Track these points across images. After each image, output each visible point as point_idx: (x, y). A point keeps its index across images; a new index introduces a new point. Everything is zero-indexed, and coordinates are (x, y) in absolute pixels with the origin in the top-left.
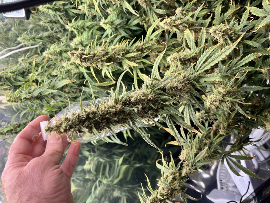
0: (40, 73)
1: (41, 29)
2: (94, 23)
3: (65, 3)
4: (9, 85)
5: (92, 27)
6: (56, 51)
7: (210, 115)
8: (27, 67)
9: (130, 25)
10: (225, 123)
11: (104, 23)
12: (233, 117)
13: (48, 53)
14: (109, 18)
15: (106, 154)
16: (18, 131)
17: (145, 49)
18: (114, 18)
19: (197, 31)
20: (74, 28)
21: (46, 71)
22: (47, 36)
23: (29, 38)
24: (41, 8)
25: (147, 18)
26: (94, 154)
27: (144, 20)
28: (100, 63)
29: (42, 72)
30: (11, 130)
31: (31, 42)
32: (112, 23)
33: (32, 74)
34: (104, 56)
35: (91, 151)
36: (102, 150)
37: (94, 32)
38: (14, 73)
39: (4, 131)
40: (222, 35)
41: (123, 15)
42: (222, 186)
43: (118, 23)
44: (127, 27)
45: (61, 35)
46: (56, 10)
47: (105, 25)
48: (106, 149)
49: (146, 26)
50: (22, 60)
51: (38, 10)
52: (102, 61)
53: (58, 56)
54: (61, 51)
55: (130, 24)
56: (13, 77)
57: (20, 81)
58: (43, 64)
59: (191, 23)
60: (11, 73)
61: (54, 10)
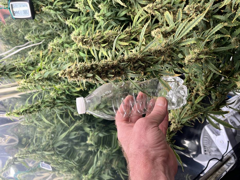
0: (47, 62)
1: (43, 29)
2: (88, 18)
3: (63, 4)
4: (22, 74)
5: (87, 22)
6: (58, 43)
7: (190, 84)
8: (36, 59)
9: (119, 17)
10: (203, 86)
11: (98, 16)
12: (210, 81)
13: (52, 45)
14: (101, 12)
15: (105, 129)
16: (31, 111)
17: (133, 33)
18: (105, 12)
19: (175, 13)
20: (72, 23)
21: (51, 61)
22: (49, 34)
23: (34, 36)
24: (44, 9)
25: (132, 9)
26: (94, 130)
27: (131, 11)
28: (97, 45)
29: (49, 62)
30: (26, 110)
31: (36, 39)
32: (104, 16)
33: (40, 63)
34: (100, 39)
35: (92, 127)
36: (101, 126)
37: (89, 25)
38: (25, 63)
39: (20, 112)
40: (195, 11)
41: (113, 9)
42: (205, 149)
43: (109, 15)
44: (117, 18)
45: (60, 32)
46: (56, 10)
47: (98, 17)
48: (104, 125)
49: (132, 16)
50: (31, 53)
51: (42, 10)
52: (100, 43)
53: (61, 46)
54: (63, 42)
55: (119, 15)
56: (25, 67)
57: (30, 70)
58: (49, 55)
59: (169, 6)
60: (23, 63)
61: (55, 10)
